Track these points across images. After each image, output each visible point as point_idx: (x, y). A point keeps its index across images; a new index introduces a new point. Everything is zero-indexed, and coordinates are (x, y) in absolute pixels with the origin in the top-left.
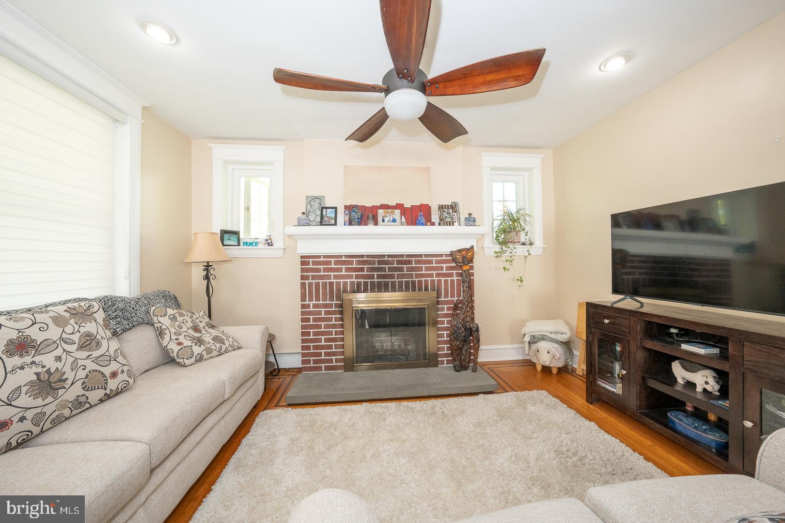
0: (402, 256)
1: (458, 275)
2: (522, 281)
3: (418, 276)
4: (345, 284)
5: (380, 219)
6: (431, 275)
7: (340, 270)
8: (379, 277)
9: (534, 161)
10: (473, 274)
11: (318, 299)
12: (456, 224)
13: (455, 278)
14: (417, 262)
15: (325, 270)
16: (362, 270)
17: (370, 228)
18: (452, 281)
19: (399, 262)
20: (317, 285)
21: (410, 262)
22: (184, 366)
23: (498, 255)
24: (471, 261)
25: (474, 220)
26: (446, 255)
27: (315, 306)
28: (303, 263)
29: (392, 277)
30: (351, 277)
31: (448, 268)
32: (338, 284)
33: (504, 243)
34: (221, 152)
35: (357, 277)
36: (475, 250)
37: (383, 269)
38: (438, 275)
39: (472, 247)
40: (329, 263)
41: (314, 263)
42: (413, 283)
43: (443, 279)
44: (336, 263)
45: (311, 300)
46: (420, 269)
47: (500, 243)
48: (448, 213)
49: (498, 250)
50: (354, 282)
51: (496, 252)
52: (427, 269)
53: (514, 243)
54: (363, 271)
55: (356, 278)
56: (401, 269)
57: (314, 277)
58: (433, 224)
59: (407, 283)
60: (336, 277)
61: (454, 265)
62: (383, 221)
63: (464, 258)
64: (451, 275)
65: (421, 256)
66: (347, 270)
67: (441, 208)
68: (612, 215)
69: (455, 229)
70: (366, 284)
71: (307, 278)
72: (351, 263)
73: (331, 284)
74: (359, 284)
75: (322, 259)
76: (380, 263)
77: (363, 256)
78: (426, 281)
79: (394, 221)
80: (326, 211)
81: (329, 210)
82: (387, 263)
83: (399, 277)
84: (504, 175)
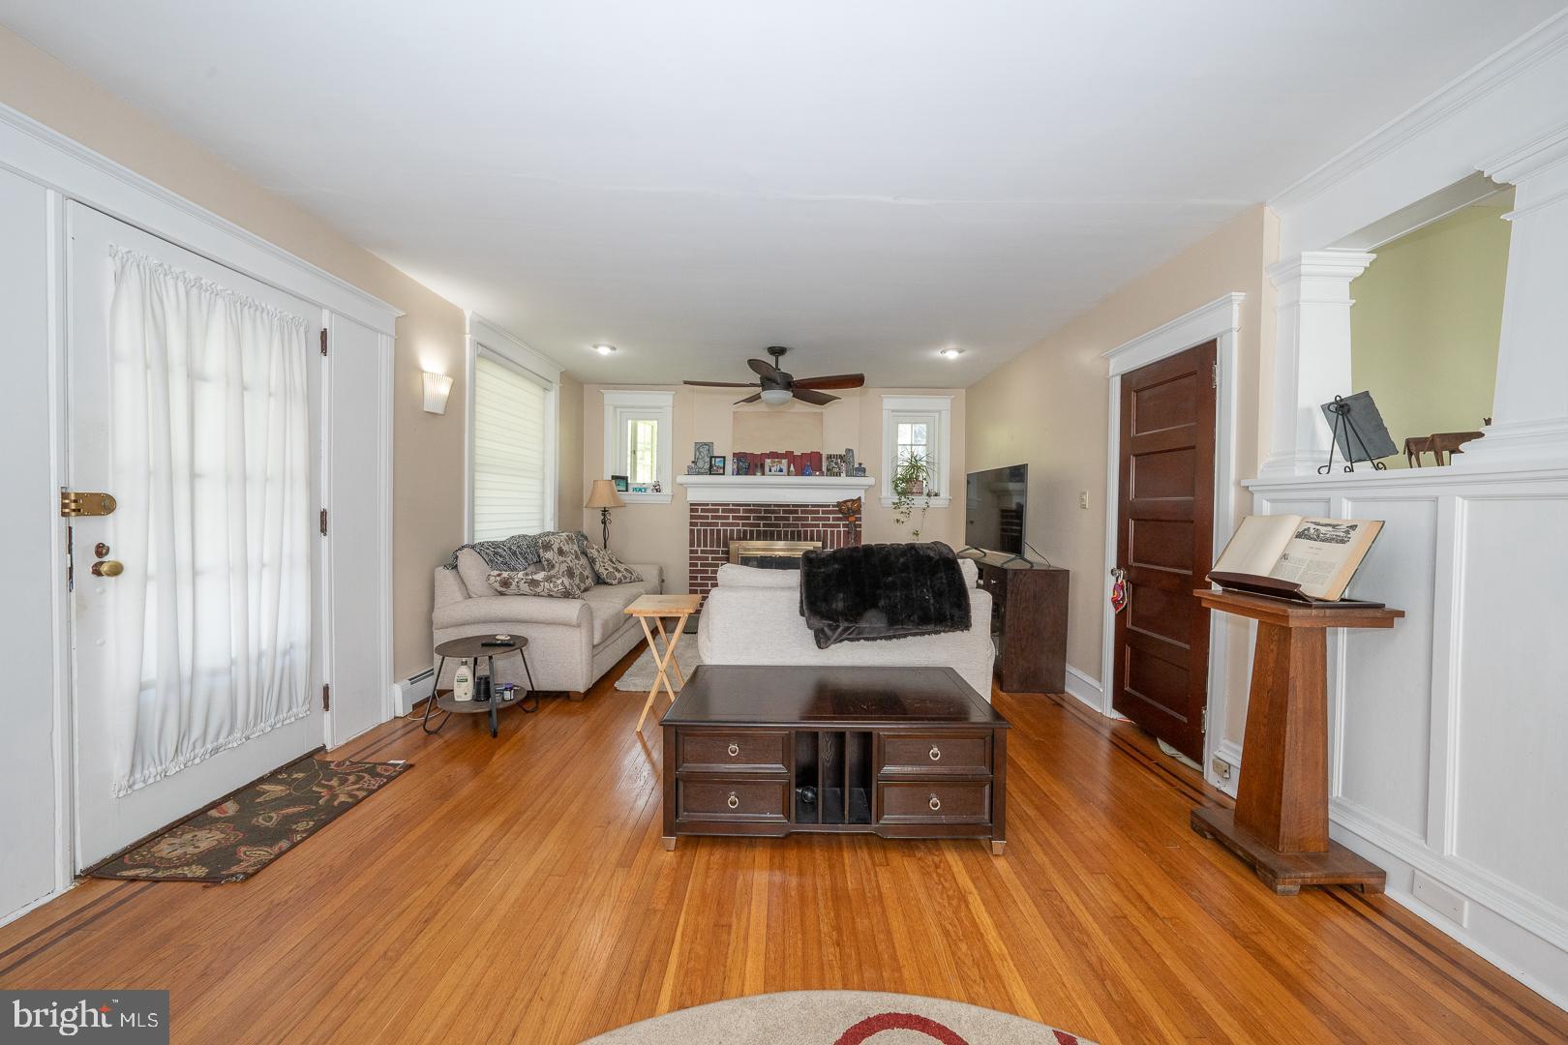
0: (788, 506)
1: (845, 526)
2: (917, 535)
3: (803, 526)
4: (732, 531)
5: (767, 469)
6: (817, 526)
7: (727, 518)
8: (765, 525)
9: (942, 404)
10: (860, 526)
11: (705, 545)
12: (843, 475)
13: (842, 529)
14: (803, 512)
15: (713, 517)
16: (748, 518)
17: (758, 478)
18: (839, 532)
19: (785, 512)
20: (705, 531)
21: (796, 512)
22: (611, 585)
23: (897, 505)
24: (858, 511)
25: (864, 470)
26: (834, 506)
27: (703, 552)
28: (692, 510)
29: (778, 526)
30: (738, 525)
31: (834, 519)
32: (725, 531)
33: (904, 493)
34: (611, 398)
35: (744, 525)
36: (863, 500)
37: (769, 518)
38: (824, 526)
39: (859, 498)
40: (717, 511)
41: (703, 510)
42: (799, 532)
43: (829, 529)
44: (724, 511)
45: (699, 546)
46: (806, 519)
47: (899, 494)
48: (836, 463)
49: (898, 501)
50: (741, 530)
51: (894, 504)
52: (813, 519)
53: (912, 493)
54: (750, 519)
55: (742, 527)
56: (787, 519)
57: (702, 524)
58: (822, 474)
59: (793, 532)
60: (723, 525)
61: (840, 515)
62: (770, 471)
63: (851, 509)
64: (838, 526)
65: (807, 506)
66: (734, 518)
67: (830, 457)
68: (968, 476)
69: (843, 479)
70: (752, 532)
71: (696, 524)
72: (738, 511)
73: (719, 531)
74: (745, 532)
75: (710, 507)
76: (766, 511)
77: (749, 505)
78: (812, 531)
79: (781, 470)
80: (715, 460)
81: (717, 460)
82: (773, 512)
83: (785, 526)
84: (912, 416)
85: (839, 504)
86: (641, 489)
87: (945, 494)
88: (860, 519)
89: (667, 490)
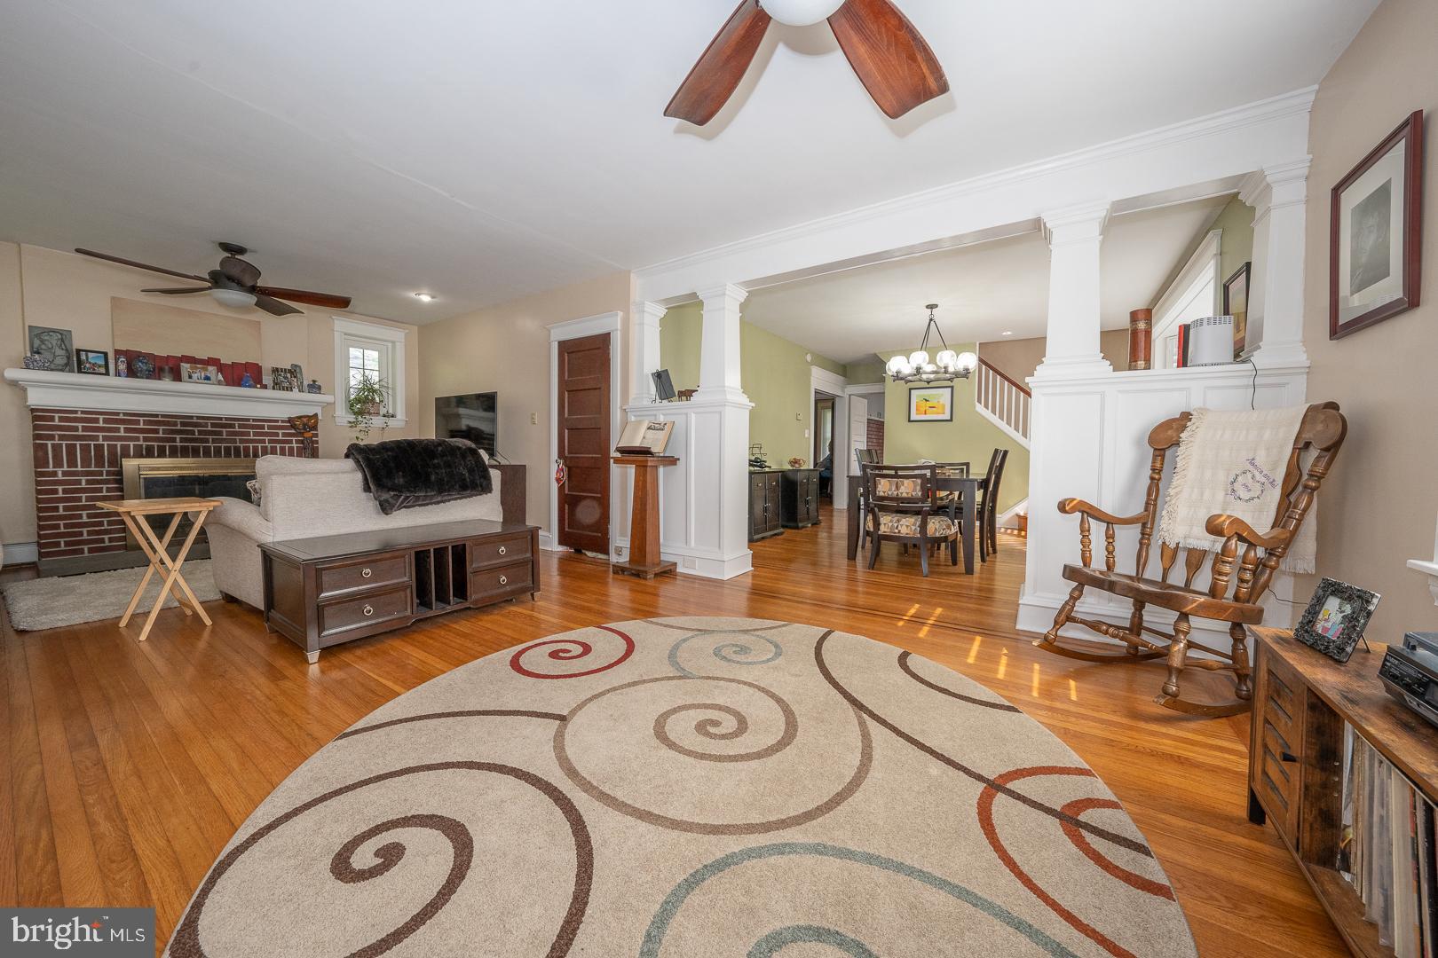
0: (219, 418)
1: (297, 442)
3: (243, 441)
4: (125, 447)
5: (184, 375)
6: (262, 442)
7: (115, 430)
8: (184, 440)
9: (397, 335)
10: (317, 442)
11: (72, 465)
12: (295, 390)
13: (295, 445)
14: (241, 426)
15: (87, 429)
16: (155, 431)
17: (167, 384)
18: (291, 448)
19: (214, 425)
20: (70, 447)
21: (232, 426)
23: (353, 425)
24: (315, 427)
25: (319, 388)
26: (282, 421)
27: (67, 474)
28: (36, 418)
29: (205, 441)
30: (135, 439)
31: (285, 435)
32: (112, 446)
33: (360, 413)
35: (146, 439)
36: (320, 418)
37: (190, 432)
38: (272, 441)
39: (316, 415)
40: (94, 420)
41: (61, 419)
43: (278, 446)
44: (108, 421)
46: (247, 434)
47: (355, 413)
48: (286, 378)
49: (352, 420)
50: (142, 445)
51: (350, 422)
52: (257, 434)
53: (370, 414)
54: (158, 433)
55: (144, 441)
56: (218, 433)
57: (63, 437)
58: (265, 387)
60: (107, 438)
61: (293, 431)
62: (191, 377)
63: (304, 425)
64: (291, 442)
65: (247, 420)
66: (128, 430)
67: (275, 371)
68: (437, 399)
69: (295, 394)
70: (162, 448)
71: (47, 437)
72: (136, 422)
73: (99, 446)
74: (149, 447)
75: (79, 415)
76: (184, 424)
77: (155, 416)
79: (207, 378)
80: (87, 355)
81: (90, 355)
82: (196, 425)
83: (217, 441)
84: (365, 342)
85: (290, 420)
87: (400, 415)
88: (316, 435)
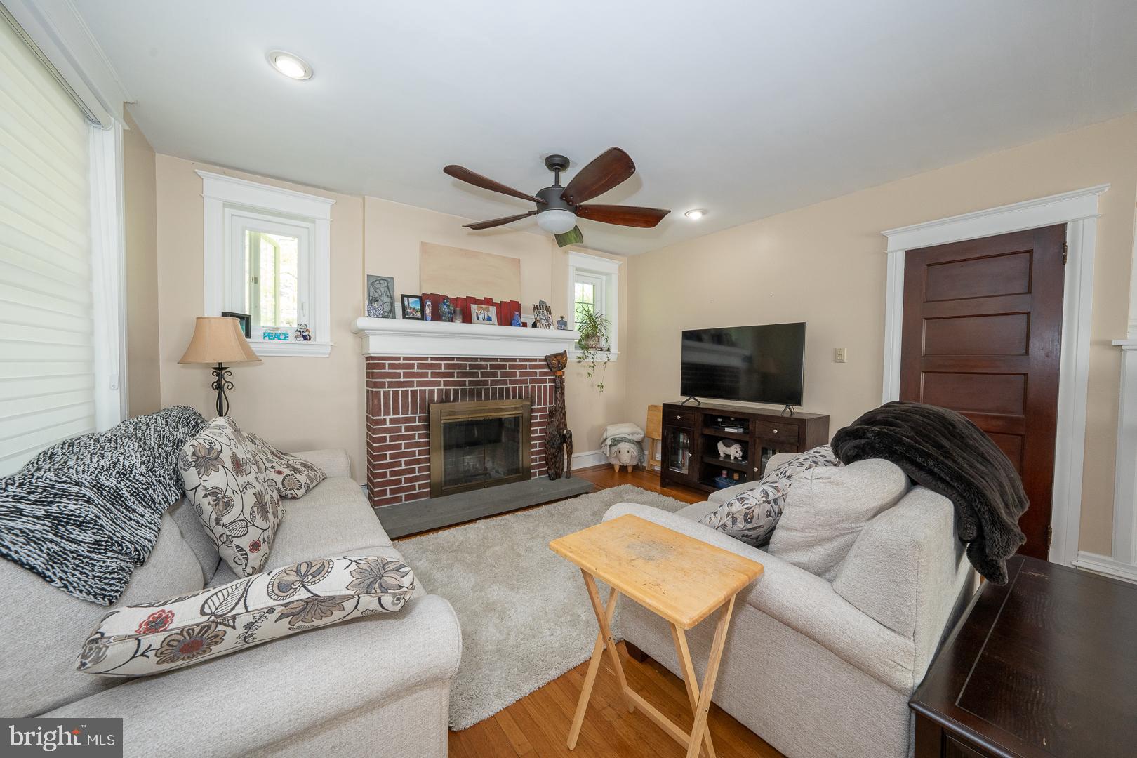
0: (496, 360)
2: (602, 387)
3: (512, 382)
4: (432, 392)
6: (525, 382)
7: (425, 375)
8: (471, 383)
9: (613, 267)
11: (396, 412)
13: (548, 384)
14: (512, 367)
15: (406, 375)
16: (451, 375)
17: (458, 326)
18: (545, 387)
19: (493, 367)
20: (395, 394)
21: (503, 367)
23: (581, 359)
26: (540, 360)
27: (392, 421)
28: (369, 366)
29: (486, 383)
30: (438, 384)
31: (542, 374)
32: (423, 392)
33: (586, 348)
34: (217, 187)
35: (446, 384)
37: (475, 375)
38: (532, 381)
40: (412, 366)
41: (391, 366)
42: (508, 389)
43: (536, 385)
44: (420, 366)
45: (387, 413)
46: (514, 374)
47: (581, 349)
49: (580, 355)
50: (442, 390)
51: (579, 358)
52: (522, 374)
53: (596, 348)
54: (453, 377)
55: (444, 386)
56: (495, 375)
57: (391, 385)
59: (501, 389)
60: (420, 384)
61: (547, 370)
62: (478, 318)
63: (559, 362)
64: (544, 381)
65: (515, 360)
66: (434, 375)
68: (683, 332)
70: (456, 392)
71: (376, 385)
72: (439, 366)
73: (414, 392)
74: (448, 392)
75: (402, 361)
76: (472, 367)
77: (452, 359)
78: (521, 388)
79: (489, 319)
80: (408, 300)
81: (411, 300)
82: (479, 367)
83: (493, 383)
84: (585, 274)
86: (272, 335)
87: (614, 349)
89: (323, 336)
